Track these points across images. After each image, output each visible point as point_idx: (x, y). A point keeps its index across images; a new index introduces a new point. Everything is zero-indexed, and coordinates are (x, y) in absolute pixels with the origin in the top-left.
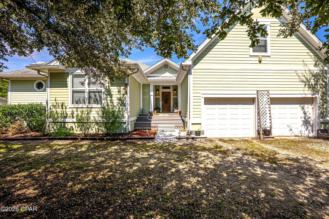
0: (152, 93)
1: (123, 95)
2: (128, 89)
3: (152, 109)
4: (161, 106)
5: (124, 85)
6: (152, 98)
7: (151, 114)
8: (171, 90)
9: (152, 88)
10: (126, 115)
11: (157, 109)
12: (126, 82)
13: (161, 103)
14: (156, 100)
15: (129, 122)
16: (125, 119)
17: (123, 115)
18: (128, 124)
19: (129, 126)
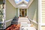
0: (19, 11)
1: (2, 9)
2: (5, 6)
3: (19, 16)
4: (21, 15)
5: (3, 4)
6: (19, 12)
7: (18, 18)
8: (24, 11)
9: (19, 9)
10: (3, 20)
11: (20, 16)
12: (4, 2)
13: (21, 14)
14: (20, 13)
15: (5, 23)
16: (3, 22)
17: (2, 20)
18: (4, 25)
19: (5, 26)
